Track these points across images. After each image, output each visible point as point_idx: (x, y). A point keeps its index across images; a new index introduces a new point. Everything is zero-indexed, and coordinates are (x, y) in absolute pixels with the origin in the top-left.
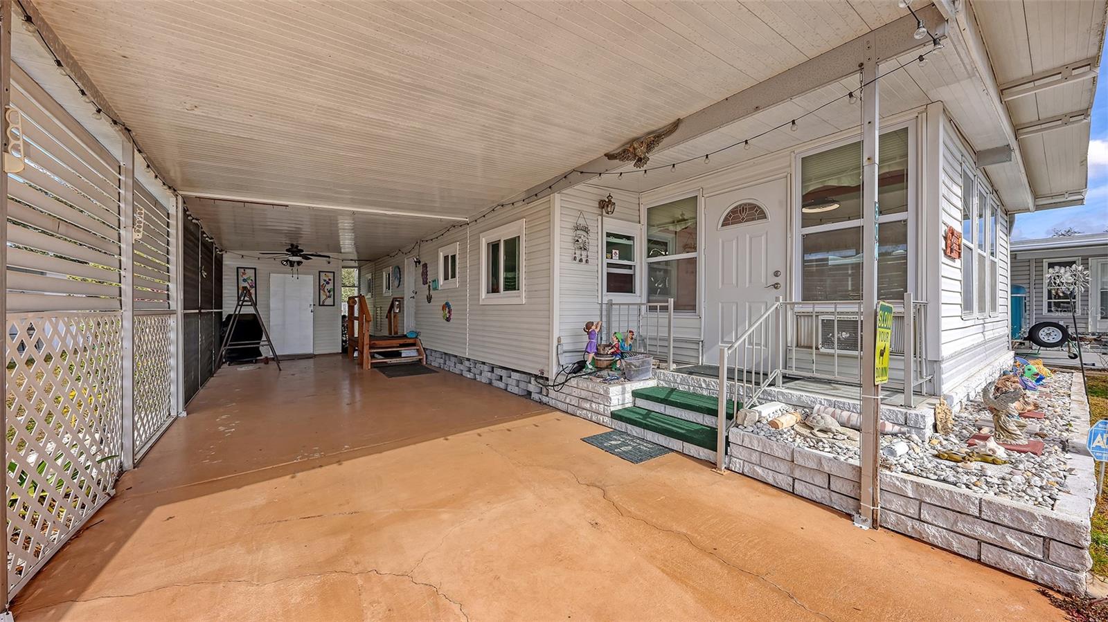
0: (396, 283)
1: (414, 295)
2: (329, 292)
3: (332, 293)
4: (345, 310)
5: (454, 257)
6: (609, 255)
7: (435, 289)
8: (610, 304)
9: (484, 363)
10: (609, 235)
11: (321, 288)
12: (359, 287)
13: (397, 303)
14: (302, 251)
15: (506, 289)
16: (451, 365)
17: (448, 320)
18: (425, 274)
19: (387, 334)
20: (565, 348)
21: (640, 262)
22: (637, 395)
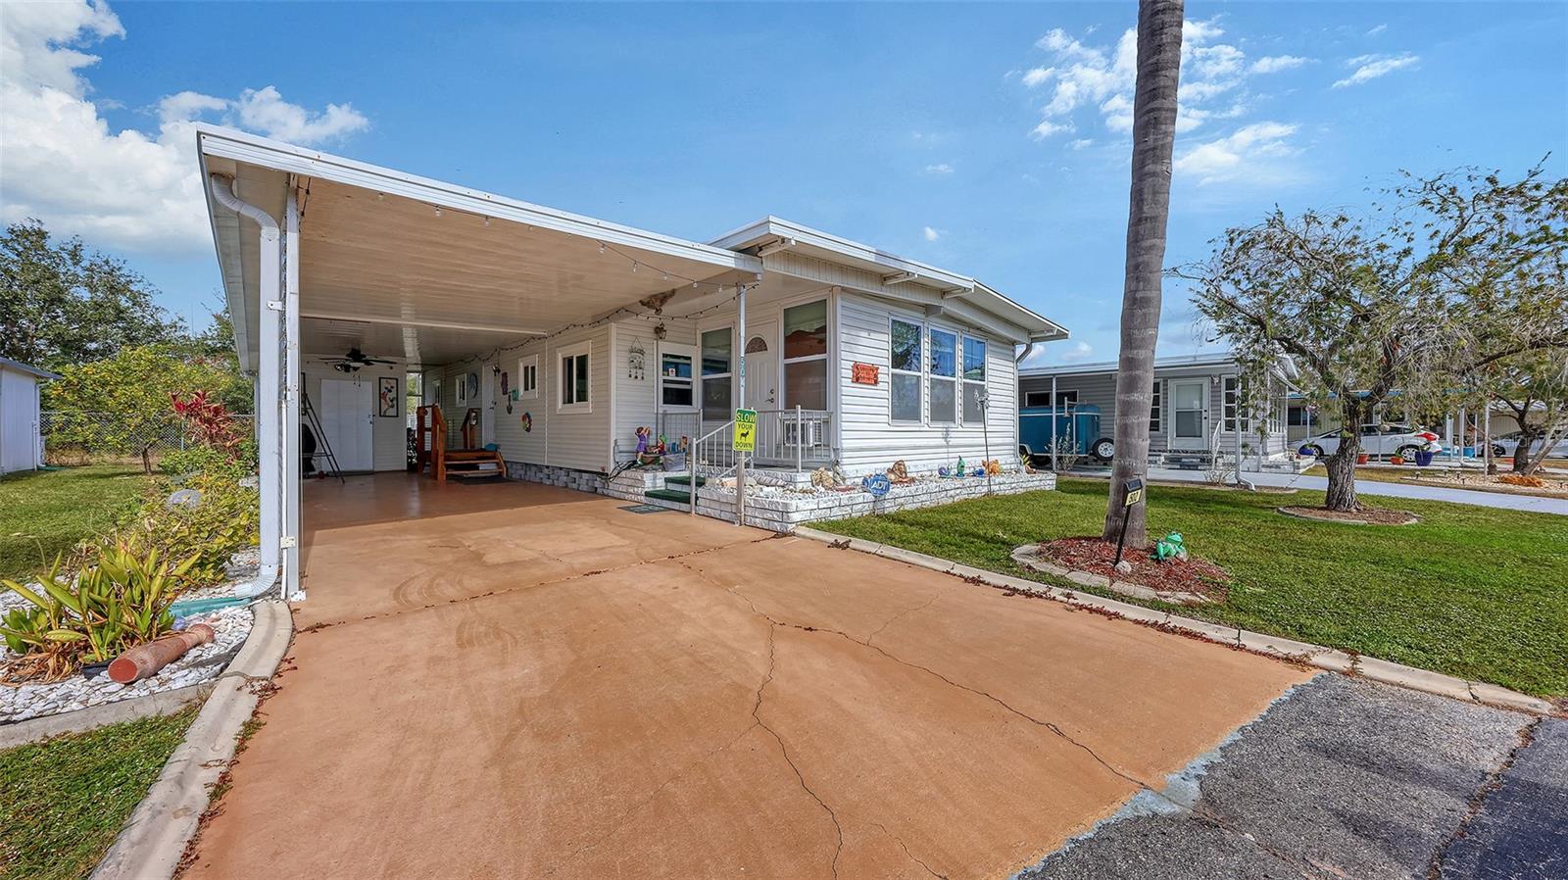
0: (473, 392)
1: (492, 405)
2: (392, 401)
3: (395, 402)
4: (412, 422)
5: (533, 368)
6: (666, 373)
7: (515, 399)
8: (665, 414)
9: (561, 469)
10: (665, 355)
11: (382, 396)
12: (423, 396)
13: (474, 414)
14: (364, 356)
15: (579, 400)
16: (531, 474)
17: (528, 430)
18: (504, 384)
19: (462, 448)
20: (621, 449)
21: (697, 379)
22: (667, 480)
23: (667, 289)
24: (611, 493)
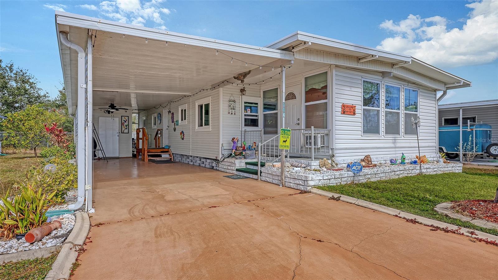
0: (159, 122)
1: (167, 128)
2: (126, 126)
3: (127, 127)
4: (134, 136)
5: (185, 110)
6: (246, 111)
7: (177, 125)
8: (245, 131)
9: (197, 157)
10: (245, 103)
11: (122, 124)
12: (139, 124)
13: (160, 132)
14: (116, 107)
15: (205, 125)
16: (184, 160)
17: (183, 139)
18: (173, 118)
19: (155, 147)
20: (225, 148)
21: (261, 114)
22: (247, 163)
23: (247, 70)
24: (220, 169)
